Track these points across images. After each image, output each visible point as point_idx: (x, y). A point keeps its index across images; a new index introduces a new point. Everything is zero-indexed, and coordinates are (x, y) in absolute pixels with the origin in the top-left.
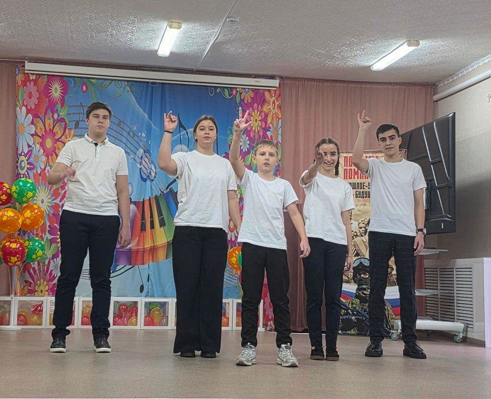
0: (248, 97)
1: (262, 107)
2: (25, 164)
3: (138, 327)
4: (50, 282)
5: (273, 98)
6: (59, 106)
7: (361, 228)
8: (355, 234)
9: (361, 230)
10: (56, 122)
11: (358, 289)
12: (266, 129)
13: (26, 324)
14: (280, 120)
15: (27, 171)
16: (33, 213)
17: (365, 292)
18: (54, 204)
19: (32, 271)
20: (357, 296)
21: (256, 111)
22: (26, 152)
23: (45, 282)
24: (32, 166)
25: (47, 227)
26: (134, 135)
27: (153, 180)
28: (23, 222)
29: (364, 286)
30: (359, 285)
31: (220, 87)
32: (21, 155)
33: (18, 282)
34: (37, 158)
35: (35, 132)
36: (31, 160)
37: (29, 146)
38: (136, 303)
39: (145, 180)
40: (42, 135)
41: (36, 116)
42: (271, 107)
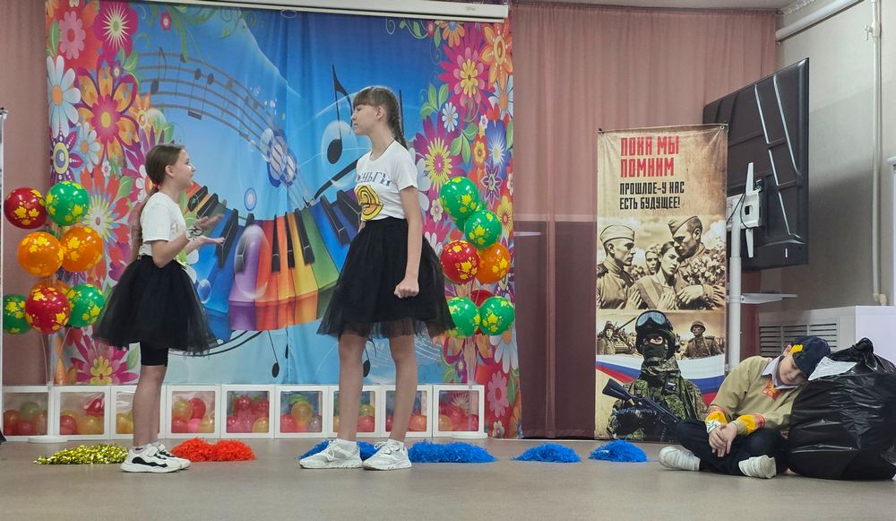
0: (455, 35)
1: (479, 52)
2: (65, 157)
3: (270, 435)
4: (116, 361)
5: (499, 38)
6: (122, 54)
7: (650, 260)
8: (640, 271)
9: (650, 264)
10: (117, 82)
11: (645, 364)
12: (487, 92)
13: (75, 433)
14: (511, 77)
15: (69, 169)
16: (83, 242)
17: (657, 369)
18: (119, 226)
19: (83, 342)
20: (644, 376)
21: (469, 61)
22: (66, 135)
23: (107, 361)
24: (77, 161)
25: (108, 265)
26: (256, 104)
27: (290, 183)
28: (65, 257)
29: (656, 359)
30: (647, 357)
31: (406, 19)
32: (57, 141)
33: (60, 361)
34: (86, 145)
35: (82, 100)
36: (76, 149)
37: (71, 125)
38: (266, 394)
39: (276, 183)
40: (95, 105)
41: (82, 72)
42: (495, 54)
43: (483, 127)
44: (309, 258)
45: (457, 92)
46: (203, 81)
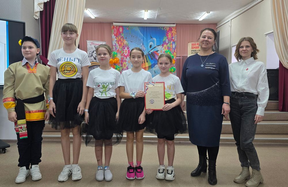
0: (168, 29)
2: (114, 48)
5: (174, 29)
6: (122, 33)
10: (121, 37)
12: (172, 37)
14: (176, 35)
16: (117, 60)
18: (121, 58)
21: (170, 33)
24: (116, 49)
26: (140, 40)
31: (161, 27)
32: (113, 46)
35: (116, 40)
36: (116, 47)
37: (115, 44)
40: (118, 41)
41: (116, 36)
42: (174, 32)
43: (172, 42)
44: (147, 62)
45: (168, 37)
46: (133, 37)
